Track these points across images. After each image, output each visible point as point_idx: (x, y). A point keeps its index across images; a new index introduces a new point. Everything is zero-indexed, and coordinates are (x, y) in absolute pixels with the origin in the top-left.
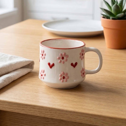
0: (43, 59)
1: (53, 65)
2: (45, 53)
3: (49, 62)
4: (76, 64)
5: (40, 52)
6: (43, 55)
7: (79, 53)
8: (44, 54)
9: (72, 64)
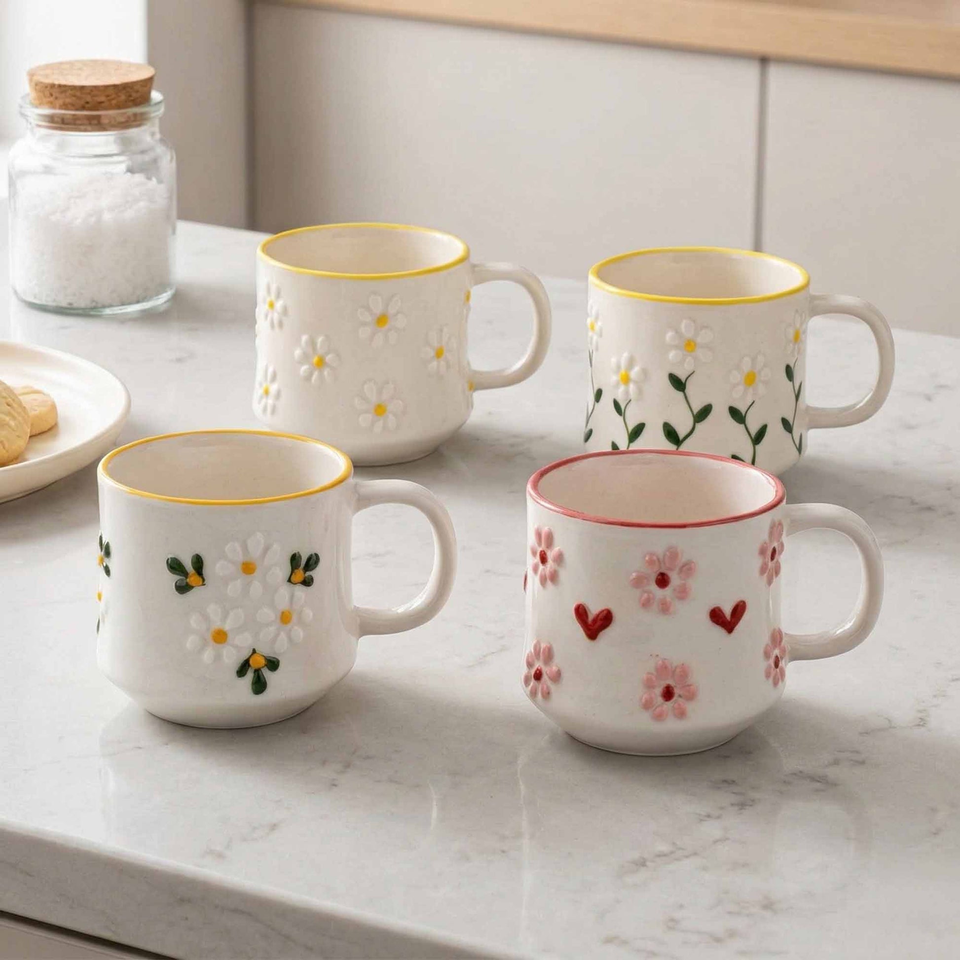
0: (549, 582)
1: (606, 619)
2: (556, 549)
3: (582, 601)
4: (739, 610)
5: (532, 540)
6: (543, 559)
7: (757, 547)
8: (550, 555)
9: (716, 616)
